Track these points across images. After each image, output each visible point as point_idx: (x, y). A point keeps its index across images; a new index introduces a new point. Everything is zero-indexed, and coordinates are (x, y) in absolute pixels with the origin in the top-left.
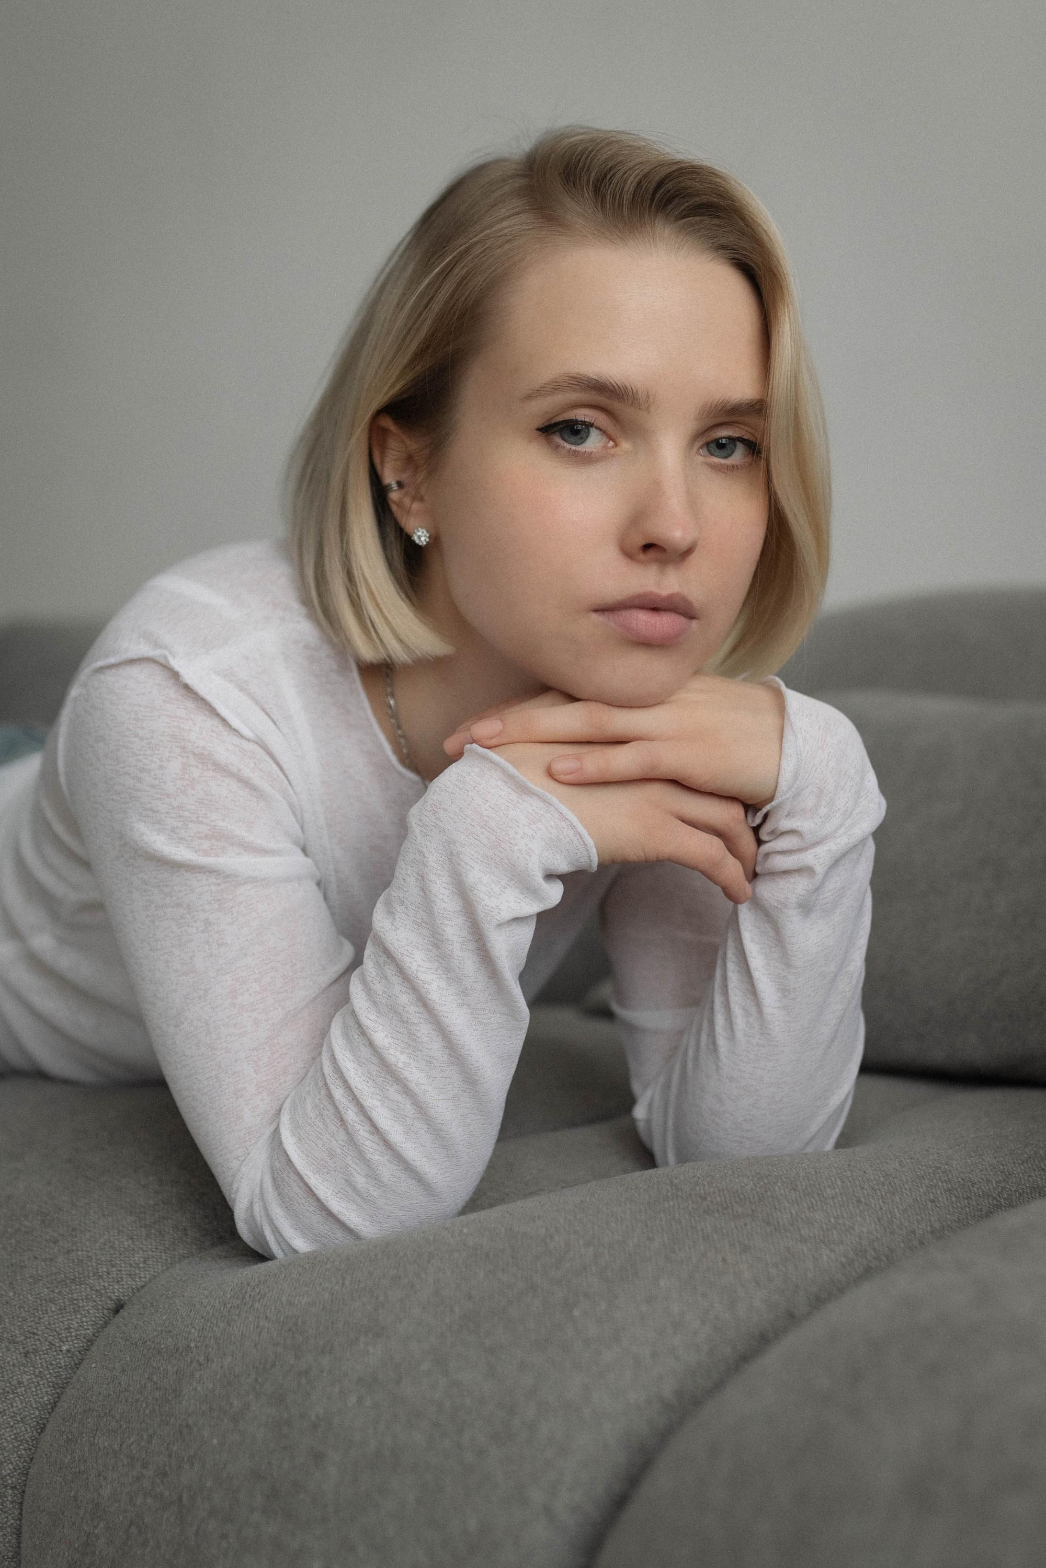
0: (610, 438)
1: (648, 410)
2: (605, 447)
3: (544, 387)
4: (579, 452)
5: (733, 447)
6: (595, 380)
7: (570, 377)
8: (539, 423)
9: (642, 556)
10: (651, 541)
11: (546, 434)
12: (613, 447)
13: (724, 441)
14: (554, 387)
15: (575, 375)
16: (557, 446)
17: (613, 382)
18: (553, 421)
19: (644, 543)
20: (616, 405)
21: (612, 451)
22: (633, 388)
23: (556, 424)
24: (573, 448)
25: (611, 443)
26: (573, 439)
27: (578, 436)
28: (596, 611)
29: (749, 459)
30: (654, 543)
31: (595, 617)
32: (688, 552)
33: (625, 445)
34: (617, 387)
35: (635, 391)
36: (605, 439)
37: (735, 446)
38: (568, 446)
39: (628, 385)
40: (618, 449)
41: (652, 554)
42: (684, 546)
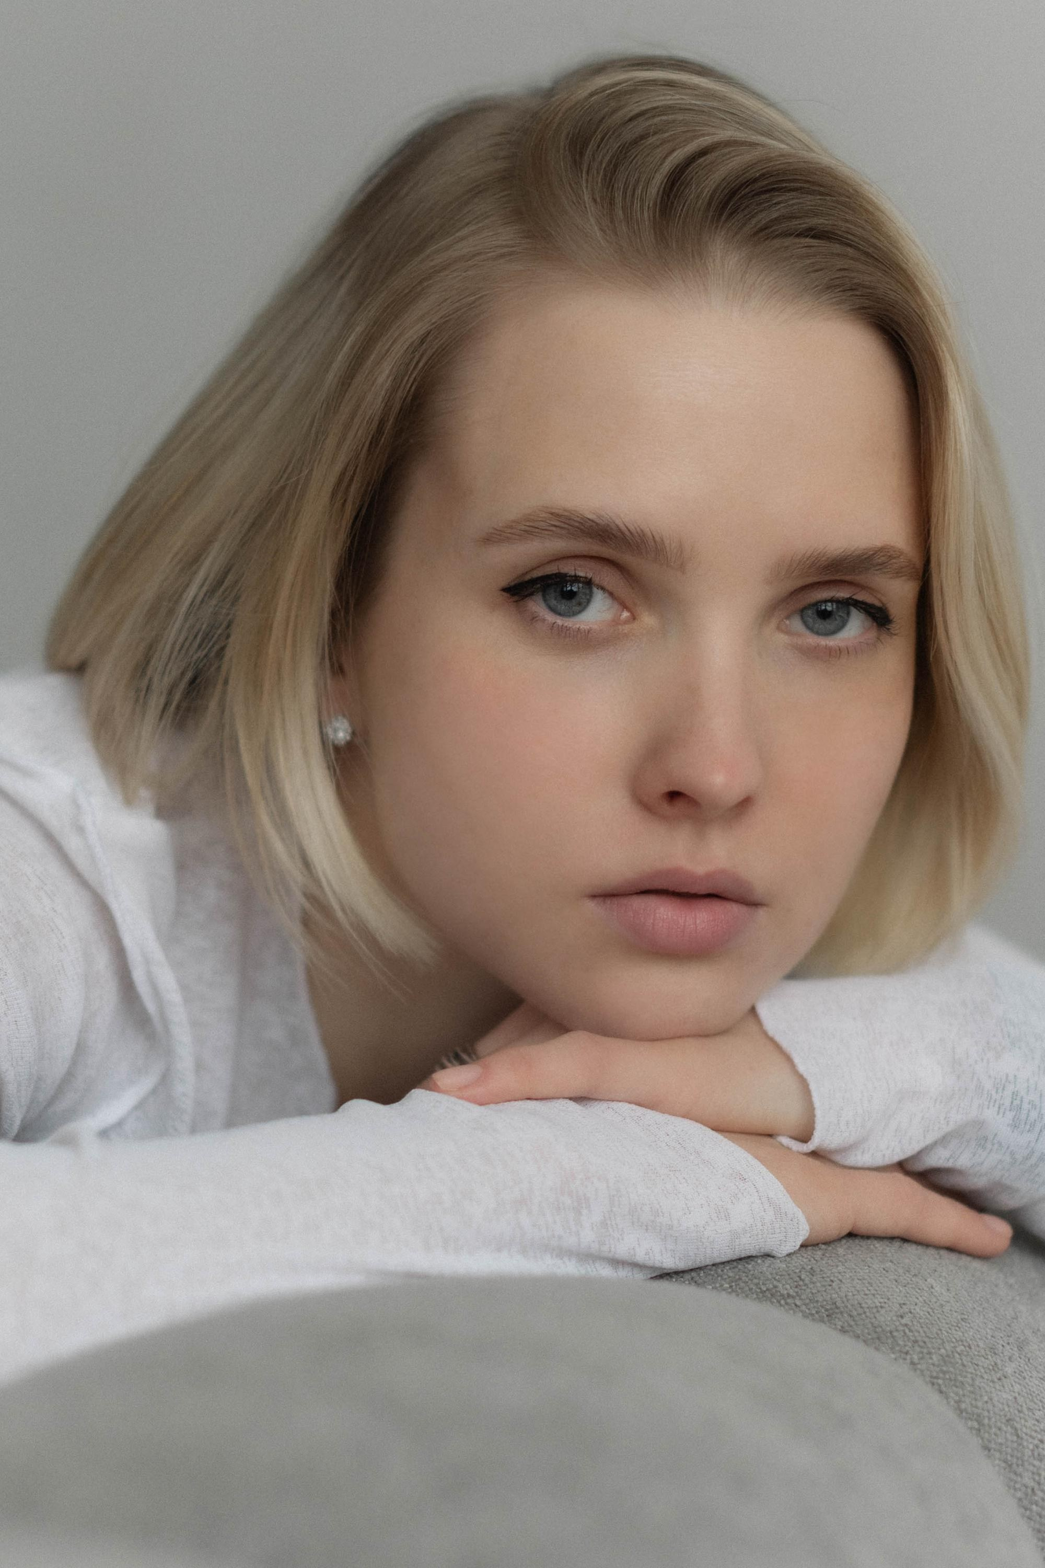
0: (624, 606)
1: (682, 567)
2: (616, 622)
3: (511, 527)
4: (568, 629)
5: (844, 615)
6: (593, 521)
7: (552, 514)
8: (504, 582)
9: (665, 808)
10: (676, 789)
11: (516, 598)
12: (626, 622)
13: (829, 607)
14: (528, 528)
15: (561, 512)
16: (534, 618)
17: (623, 528)
18: (528, 577)
19: (666, 789)
20: (628, 559)
21: (626, 628)
22: (654, 534)
23: (533, 581)
24: (560, 621)
25: (626, 614)
26: (563, 606)
27: (574, 601)
28: (594, 896)
29: (873, 634)
30: (680, 790)
31: (591, 906)
32: (745, 804)
33: (648, 620)
34: (627, 533)
35: (657, 539)
36: (616, 606)
37: (848, 614)
38: (550, 617)
39: (647, 530)
40: (635, 625)
41: (680, 805)
42: (734, 794)
